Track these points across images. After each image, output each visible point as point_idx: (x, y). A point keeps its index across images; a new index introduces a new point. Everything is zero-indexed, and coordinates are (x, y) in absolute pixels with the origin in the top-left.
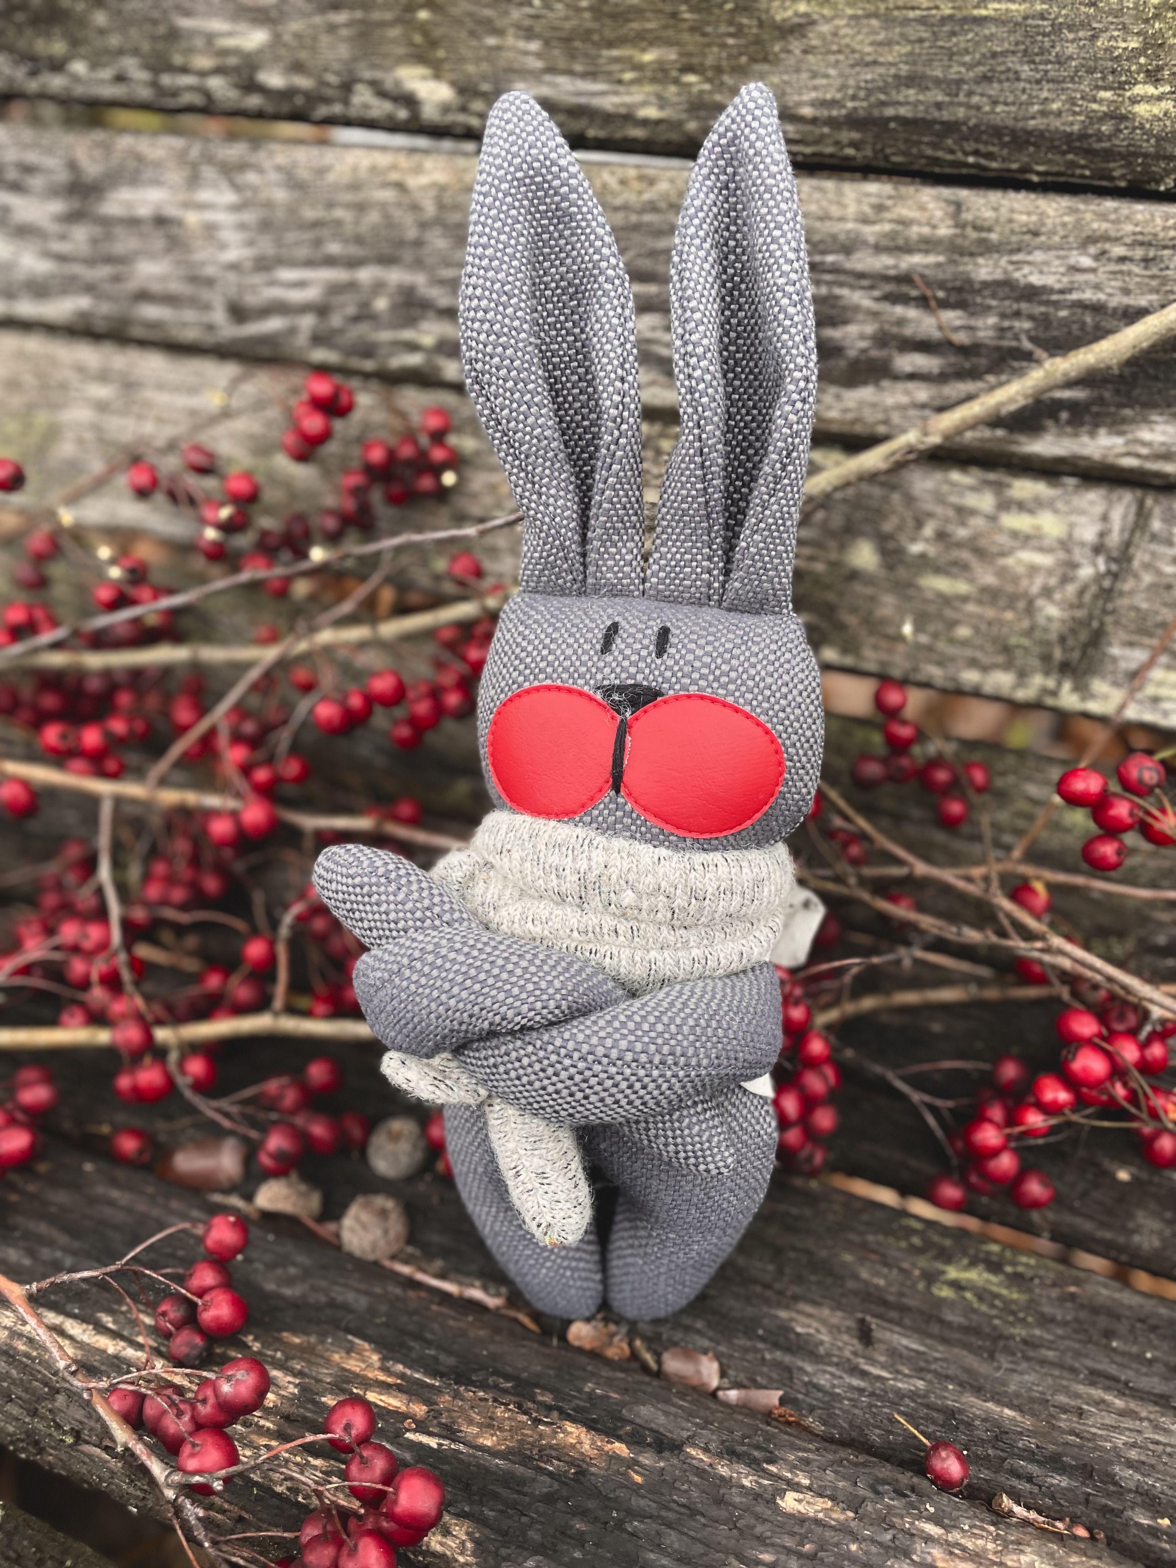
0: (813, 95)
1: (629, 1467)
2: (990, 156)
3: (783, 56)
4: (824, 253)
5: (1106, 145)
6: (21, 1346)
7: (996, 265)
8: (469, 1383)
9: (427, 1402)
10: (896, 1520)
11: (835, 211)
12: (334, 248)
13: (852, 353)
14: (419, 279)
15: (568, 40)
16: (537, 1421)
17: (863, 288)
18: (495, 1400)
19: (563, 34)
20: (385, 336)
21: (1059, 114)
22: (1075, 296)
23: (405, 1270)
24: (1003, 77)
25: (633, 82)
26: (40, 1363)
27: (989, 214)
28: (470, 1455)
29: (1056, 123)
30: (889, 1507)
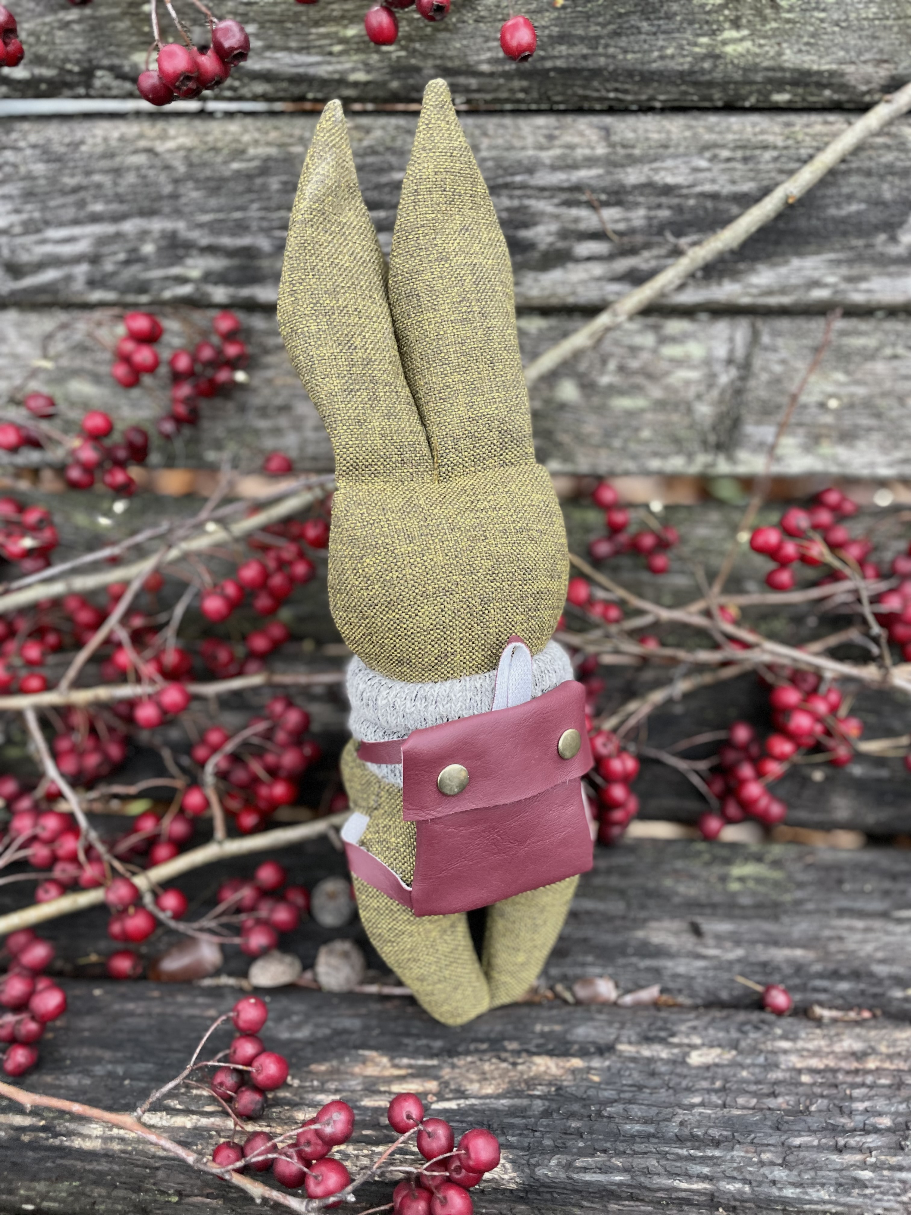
0: (488, 55)
1: (588, 1073)
2: (626, 92)
3: (460, 25)
4: (513, 174)
5: (707, 77)
6: (116, 1147)
7: (641, 172)
8: (458, 1054)
9: (436, 1078)
10: (762, 1047)
11: (517, 143)
12: (98, 207)
13: (543, 247)
14: (180, 226)
15: (282, 22)
16: (514, 1064)
17: (545, 198)
18: (481, 1060)
19: (276, 18)
20: (156, 274)
21: (672, 57)
22: (698, 189)
23: (373, 989)
24: (629, 32)
25: (341, 53)
26: (137, 1154)
27: (630, 135)
28: (482, 1104)
29: (672, 65)
30: (755, 1040)
